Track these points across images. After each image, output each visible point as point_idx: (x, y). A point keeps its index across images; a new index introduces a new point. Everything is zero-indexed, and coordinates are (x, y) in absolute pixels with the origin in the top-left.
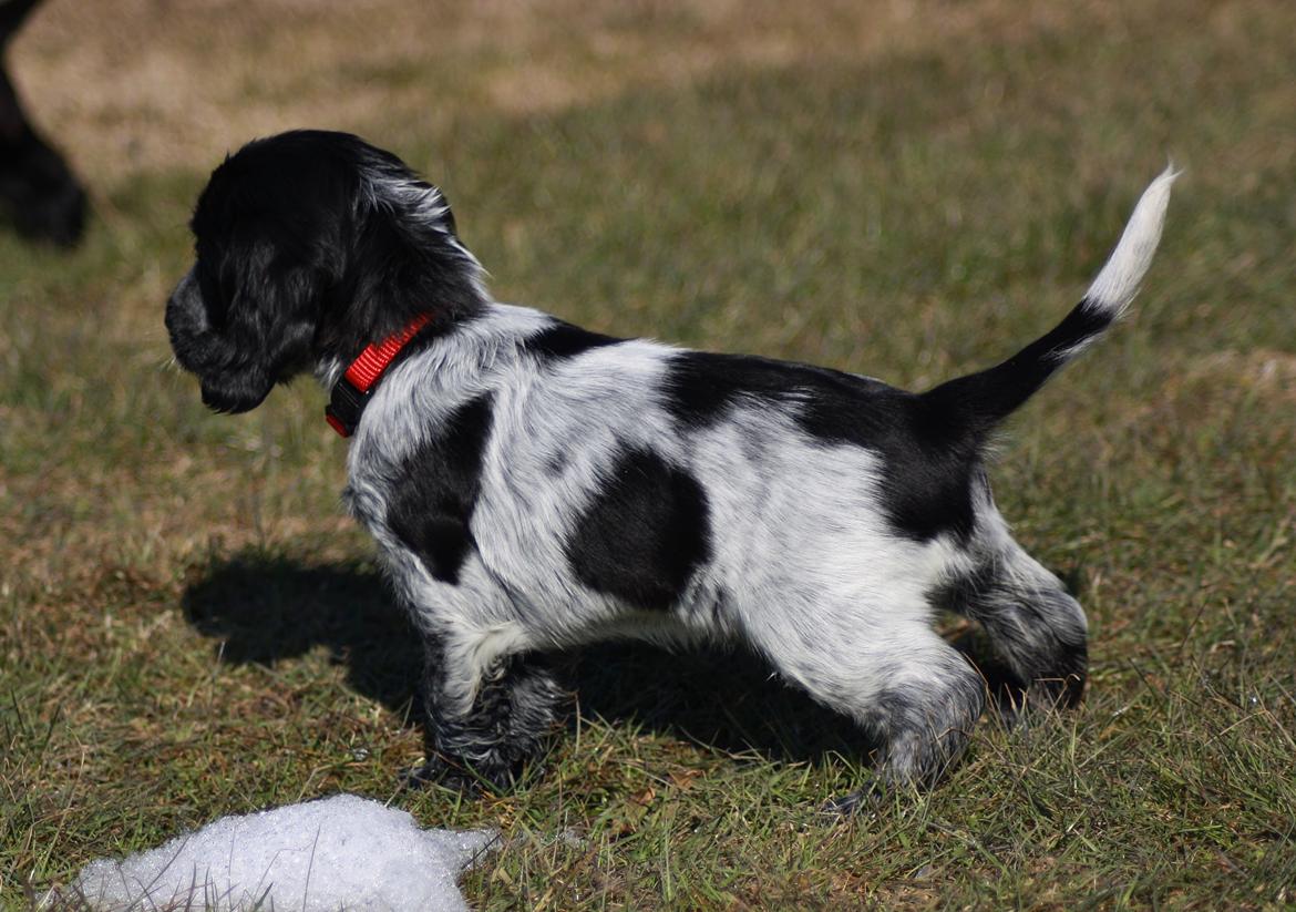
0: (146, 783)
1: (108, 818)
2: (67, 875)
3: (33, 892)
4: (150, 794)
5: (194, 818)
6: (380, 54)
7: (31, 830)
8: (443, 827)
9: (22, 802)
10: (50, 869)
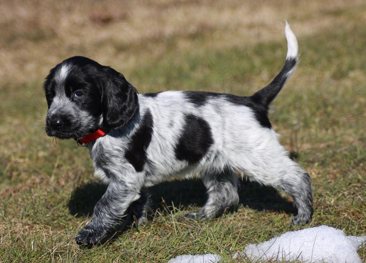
0: (264, 222)
1: (253, 232)
2: (241, 249)
3: (232, 253)
4: (266, 225)
5: (278, 232)
6: (331, 6)
7: (230, 235)
8: (352, 235)
9: (228, 227)
10: (236, 247)
